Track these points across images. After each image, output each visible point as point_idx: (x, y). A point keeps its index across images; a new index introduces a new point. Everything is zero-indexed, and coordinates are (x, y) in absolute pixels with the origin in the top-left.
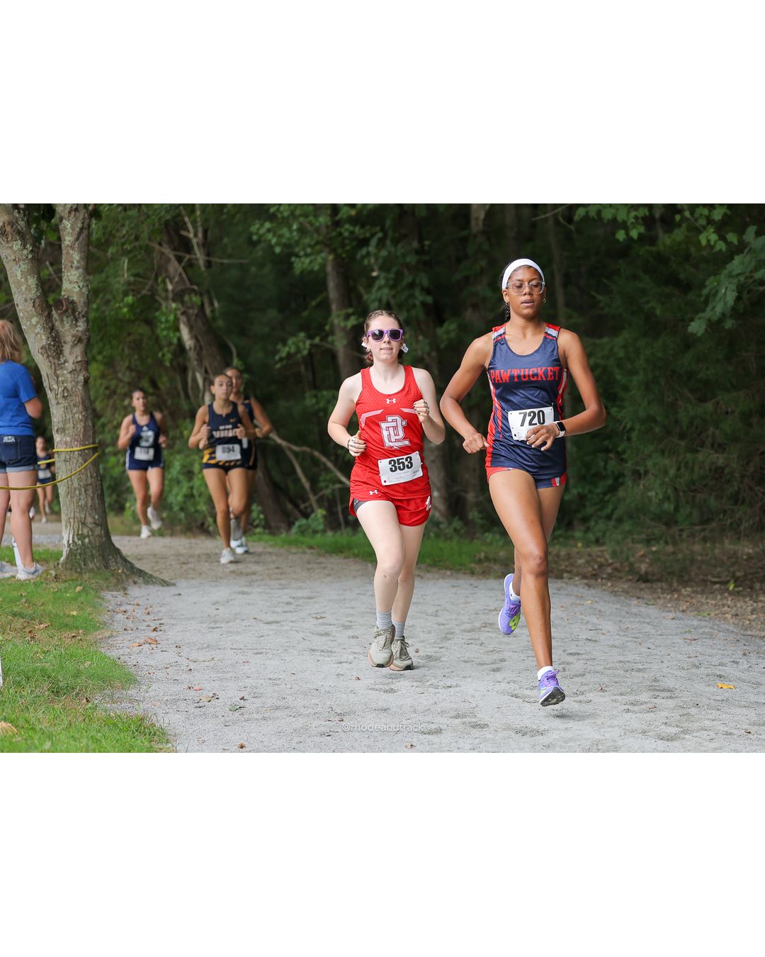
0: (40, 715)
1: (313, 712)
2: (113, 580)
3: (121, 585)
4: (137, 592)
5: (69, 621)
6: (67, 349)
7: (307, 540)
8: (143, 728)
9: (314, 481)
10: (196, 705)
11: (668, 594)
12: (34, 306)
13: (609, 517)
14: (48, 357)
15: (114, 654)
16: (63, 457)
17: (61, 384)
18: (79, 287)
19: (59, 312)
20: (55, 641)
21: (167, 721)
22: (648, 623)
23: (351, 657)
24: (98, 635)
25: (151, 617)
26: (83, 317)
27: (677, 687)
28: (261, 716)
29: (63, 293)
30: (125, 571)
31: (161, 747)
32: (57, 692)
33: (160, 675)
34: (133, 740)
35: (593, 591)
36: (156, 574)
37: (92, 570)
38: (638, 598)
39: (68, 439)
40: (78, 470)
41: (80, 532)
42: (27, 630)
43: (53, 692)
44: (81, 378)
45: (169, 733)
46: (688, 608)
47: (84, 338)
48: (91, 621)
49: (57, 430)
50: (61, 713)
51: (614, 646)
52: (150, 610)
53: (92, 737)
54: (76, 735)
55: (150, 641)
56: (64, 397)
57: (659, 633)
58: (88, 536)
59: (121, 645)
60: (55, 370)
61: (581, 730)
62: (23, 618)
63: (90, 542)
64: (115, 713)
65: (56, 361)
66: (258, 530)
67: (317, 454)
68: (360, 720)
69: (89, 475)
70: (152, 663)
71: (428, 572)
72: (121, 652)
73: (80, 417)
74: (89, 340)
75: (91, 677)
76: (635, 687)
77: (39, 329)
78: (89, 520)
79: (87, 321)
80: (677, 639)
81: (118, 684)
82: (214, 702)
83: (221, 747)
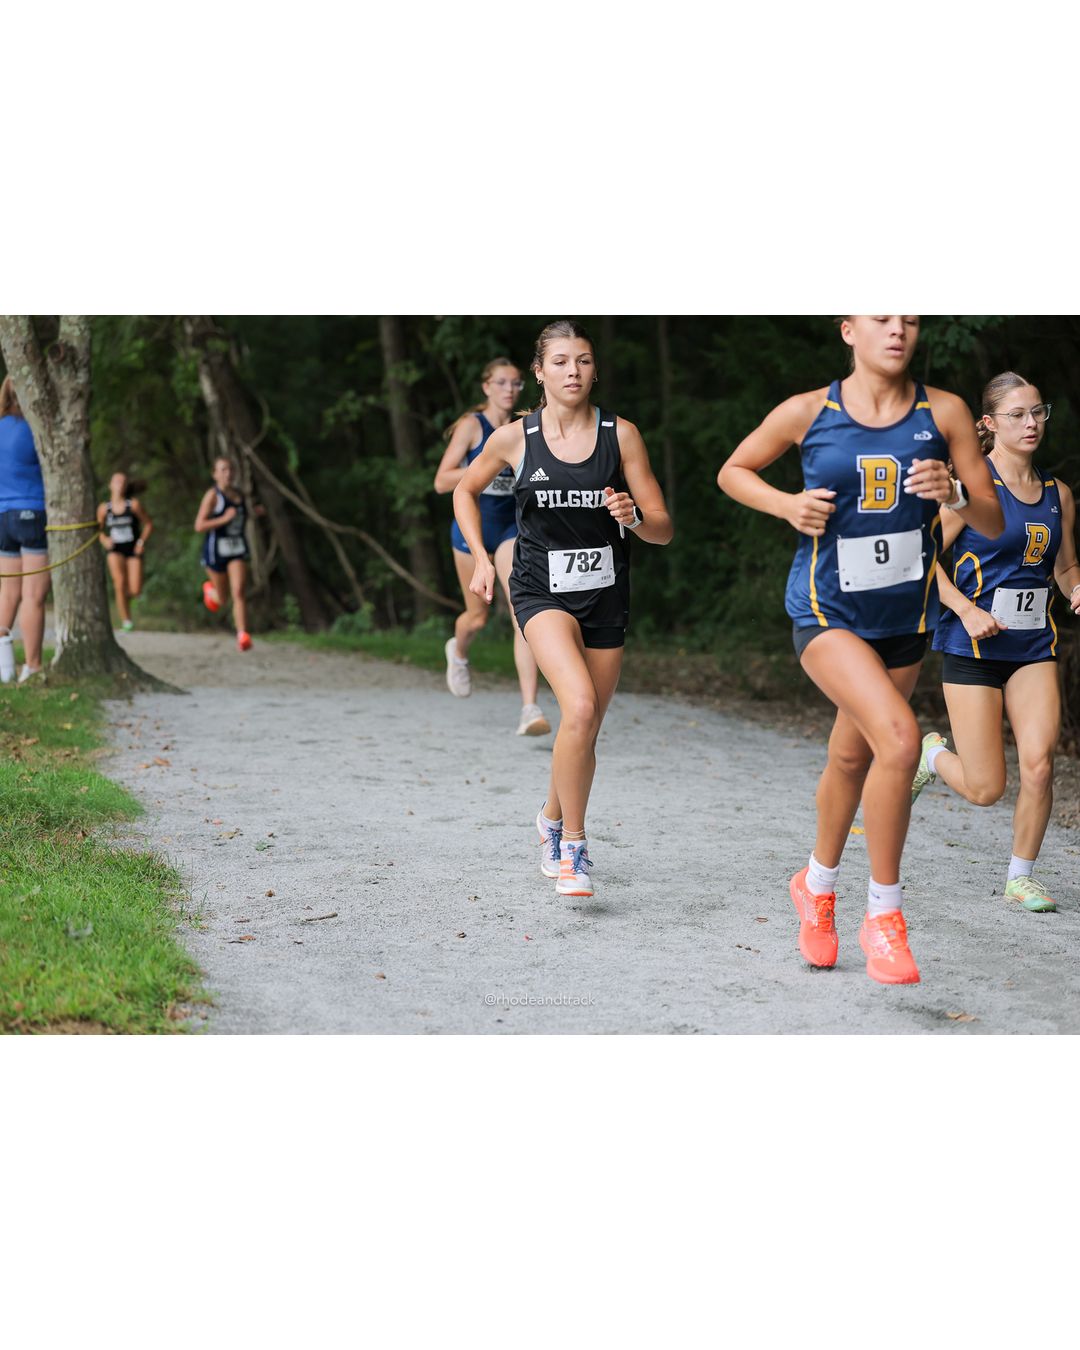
0: (27, 852)
1: (356, 854)
2: (116, 687)
3: (124, 692)
4: (145, 701)
5: (63, 736)
6: (64, 405)
7: (351, 639)
8: (151, 870)
9: (360, 569)
10: (216, 842)
11: (790, 715)
12: (25, 352)
13: (719, 619)
14: (41, 414)
15: (115, 777)
16: (57, 536)
17: (56, 448)
18: (80, 329)
19: (56, 360)
20: (45, 760)
21: (180, 861)
22: (765, 751)
23: (403, 786)
24: (97, 753)
25: (162, 733)
26: (85, 366)
27: (799, 831)
28: (294, 858)
29: (60, 337)
30: (131, 675)
31: (173, 893)
32: (48, 824)
33: (172, 804)
34: (139, 884)
35: (697, 711)
36: (167, 680)
37: (89, 675)
38: (753, 719)
39: (64, 514)
40: (76, 552)
41: (77, 628)
42: (11, 746)
43: (42, 823)
44: (81, 441)
45: (182, 876)
46: (813, 733)
47: (86, 393)
48: (89, 735)
49: (51, 504)
50: (52, 850)
51: (722, 779)
52: (160, 724)
53: (90, 881)
54: (71, 878)
55: (160, 762)
56: (60, 464)
57: (779, 763)
58: (86, 633)
59: (125, 767)
60: (50, 431)
61: (681, 882)
62: (6, 730)
63: (89, 640)
64: (118, 851)
65: (51, 420)
66: (292, 627)
67: (364, 536)
68: (413, 864)
69: (89, 557)
70: (162, 789)
71: (497, 682)
72: (125, 775)
73: (80, 488)
74: (91, 394)
75: (89, 805)
76: (747, 831)
77: (30, 380)
78: (88, 613)
79: (89, 372)
80: (801, 773)
81: (121, 814)
82: (237, 838)
83: (245, 894)
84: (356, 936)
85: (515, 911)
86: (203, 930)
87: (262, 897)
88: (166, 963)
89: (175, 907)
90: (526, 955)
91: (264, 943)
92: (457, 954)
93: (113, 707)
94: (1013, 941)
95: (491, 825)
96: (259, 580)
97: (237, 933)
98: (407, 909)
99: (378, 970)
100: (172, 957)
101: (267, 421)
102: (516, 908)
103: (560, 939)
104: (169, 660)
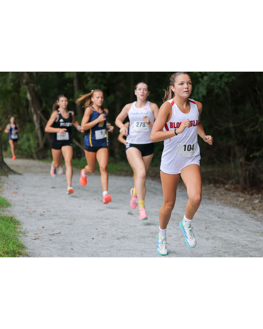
1: (66, 217)
2: (4, 173)
3: (6, 174)
4: (11, 177)
8: (12, 220)
10: (29, 213)
15: (3, 196)
21: (20, 218)
23: (78, 200)
25: (15, 185)
28: (49, 218)
30: (8, 170)
31: (18, 226)
33: (18, 203)
34: (9, 224)
35: (154, 182)
36: (17, 171)
45: (21, 222)
52: (15, 182)
55: (15, 192)
59: (6, 193)
64: (4, 215)
68: (80, 220)
70: (16, 199)
72: (6, 196)
80: (181, 198)
81: (5, 206)
82: (35, 213)
83: (37, 227)
84: (65, 239)
85: (107, 233)
86: (26, 236)
87: (41, 228)
88: (16, 245)
89: (18, 230)
90: (110, 244)
91: (42, 240)
92: (91, 244)
93: (3, 178)
94: (235, 243)
95: (100, 210)
96: (41, 145)
97: (35, 237)
98: (79, 232)
99: (71, 247)
100: (18, 243)
101: (44, 105)
102: (107, 232)
103: (118, 240)
104: (18, 166)
